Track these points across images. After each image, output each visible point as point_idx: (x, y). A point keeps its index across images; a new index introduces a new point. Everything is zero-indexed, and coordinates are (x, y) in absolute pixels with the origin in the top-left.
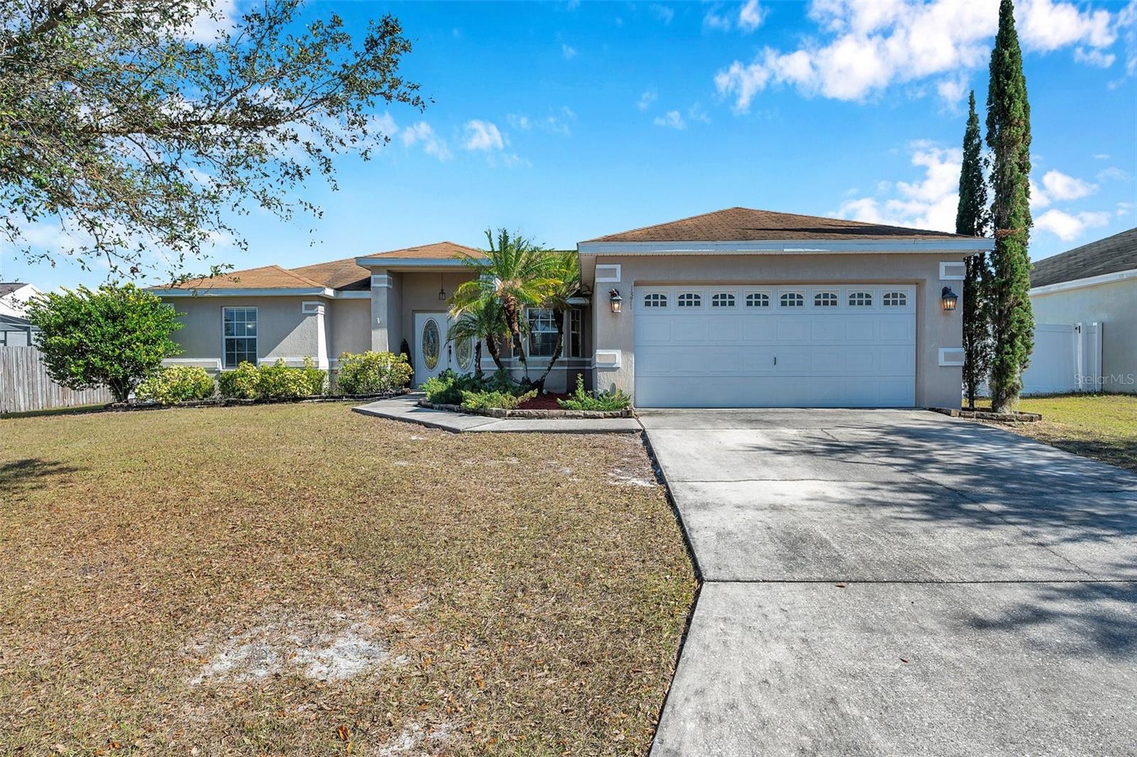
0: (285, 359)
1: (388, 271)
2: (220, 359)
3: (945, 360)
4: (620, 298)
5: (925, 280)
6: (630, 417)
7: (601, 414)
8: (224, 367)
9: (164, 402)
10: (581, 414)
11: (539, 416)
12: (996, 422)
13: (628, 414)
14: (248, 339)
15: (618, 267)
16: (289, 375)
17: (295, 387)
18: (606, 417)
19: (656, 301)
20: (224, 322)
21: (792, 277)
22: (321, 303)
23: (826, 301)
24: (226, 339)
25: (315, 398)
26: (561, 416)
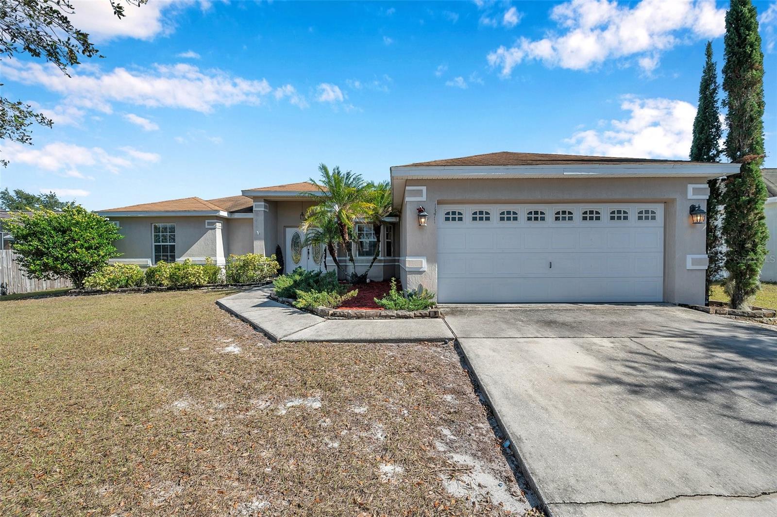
0: (191, 259)
1: (266, 200)
2: (150, 259)
3: (693, 265)
4: (426, 214)
5: (676, 199)
6: (437, 317)
7: (412, 314)
8: (154, 263)
9: (103, 290)
10: (393, 314)
11: (357, 316)
12: (747, 318)
13: (435, 315)
14: (170, 245)
15: (424, 189)
16: (190, 270)
17: (194, 279)
18: (416, 316)
19: (454, 217)
20: (153, 234)
21: (567, 197)
22: (218, 221)
23: (591, 216)
24: (155, 245)
25: (210, 286)
26: (376, 316)
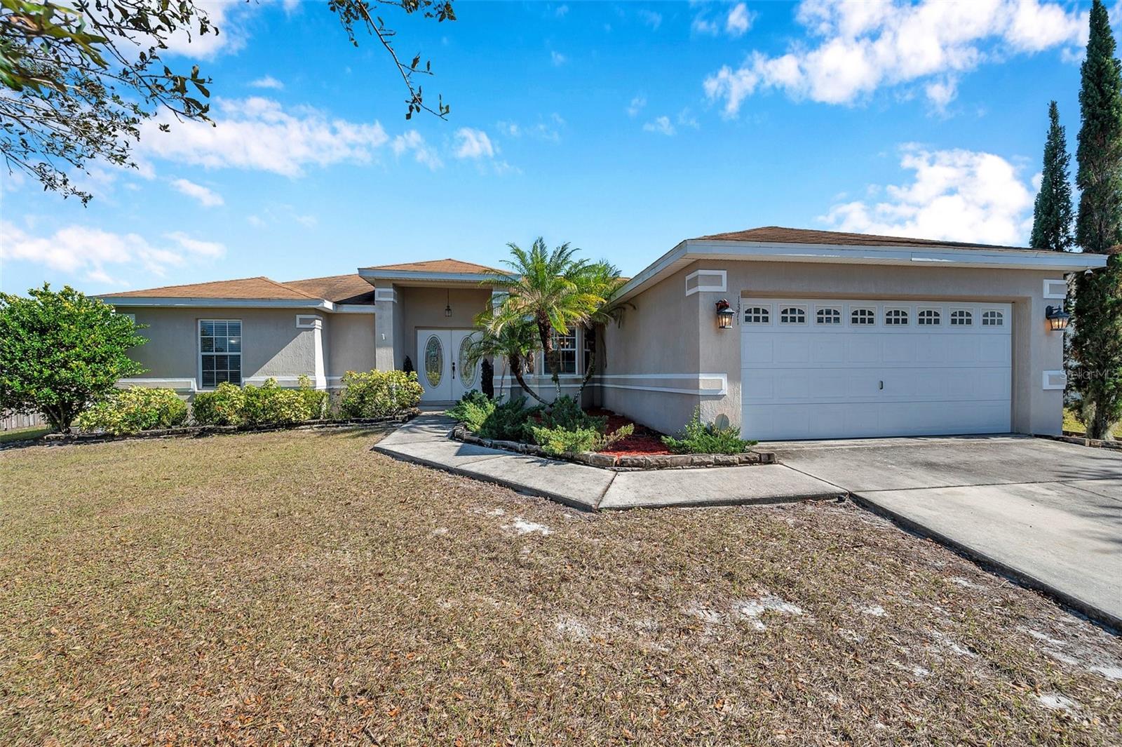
0: (276, 379)
1: (393, 284)
2: (195, 379)
8: (200, 387)
14: (229, 356)
16: (282, 398)
17: (289, 412)
22: (318, 317)
24: (202, 356)
25: (314, 423)
